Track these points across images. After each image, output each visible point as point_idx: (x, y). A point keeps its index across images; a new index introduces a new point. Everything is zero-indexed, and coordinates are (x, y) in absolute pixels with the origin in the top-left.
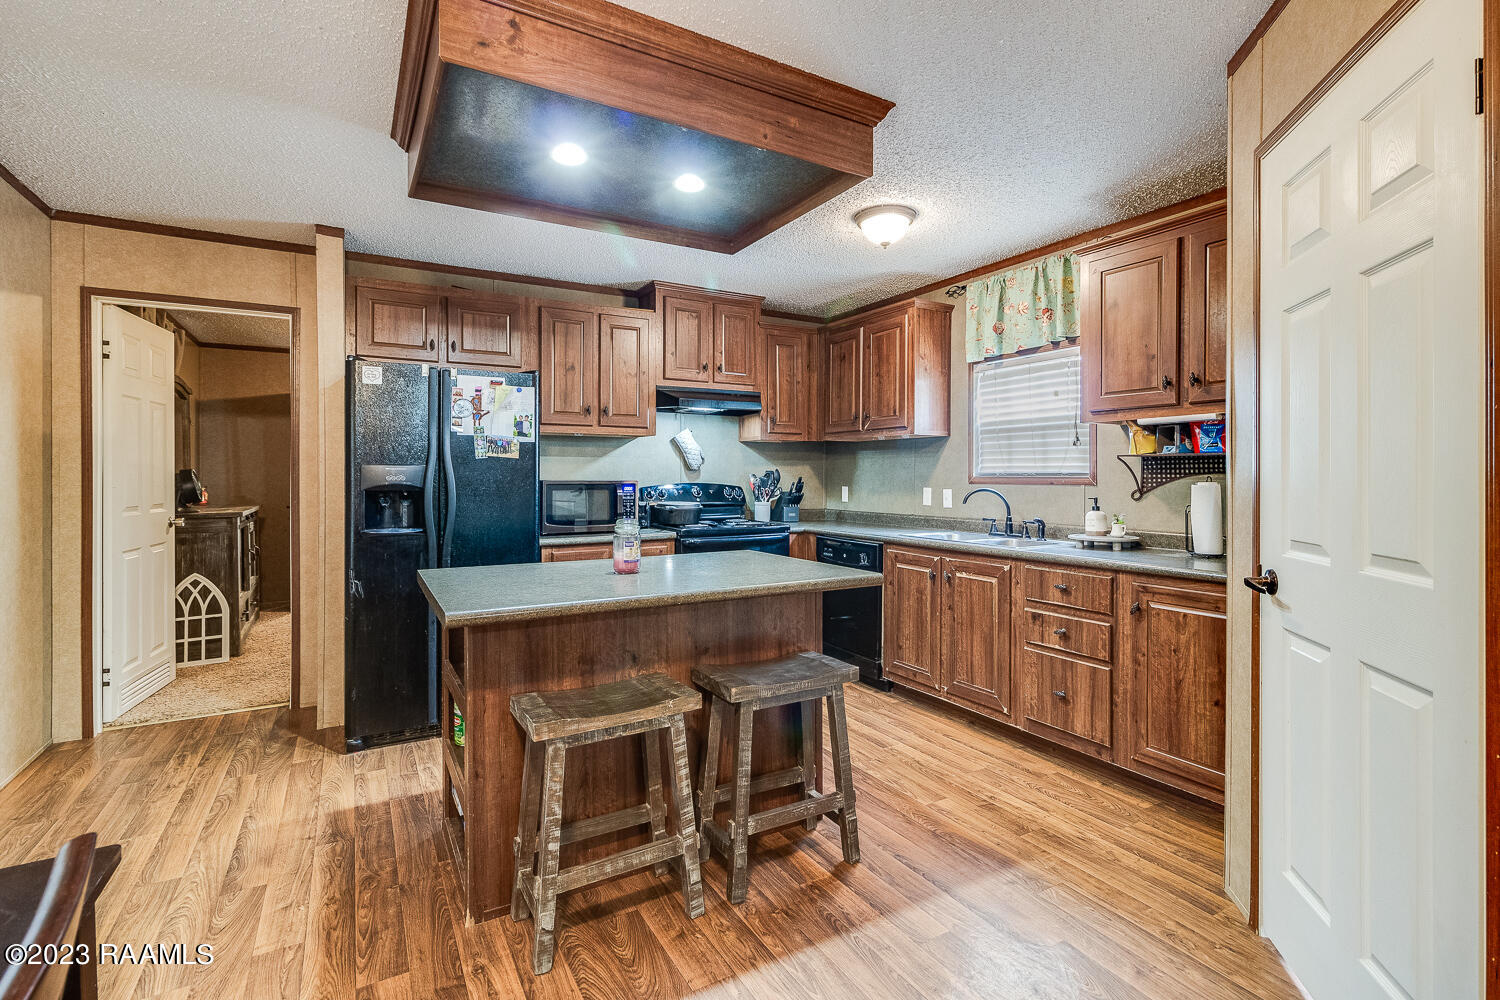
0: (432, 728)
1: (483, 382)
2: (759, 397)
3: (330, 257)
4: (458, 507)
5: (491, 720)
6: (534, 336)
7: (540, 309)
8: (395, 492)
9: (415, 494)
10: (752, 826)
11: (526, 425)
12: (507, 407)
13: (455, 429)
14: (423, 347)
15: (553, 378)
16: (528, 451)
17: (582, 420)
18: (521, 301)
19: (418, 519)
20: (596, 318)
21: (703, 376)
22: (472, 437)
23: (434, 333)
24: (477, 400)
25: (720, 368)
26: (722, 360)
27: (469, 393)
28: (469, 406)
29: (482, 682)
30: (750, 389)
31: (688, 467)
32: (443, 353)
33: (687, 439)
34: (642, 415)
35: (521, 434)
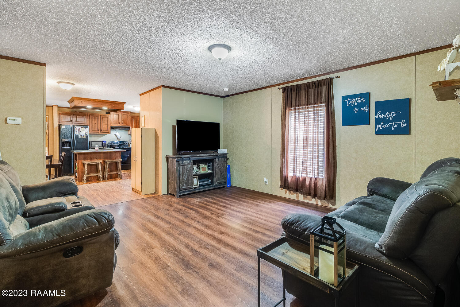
0: (72, 174)
1: (80, 127)
2: (130, 127)
3: (56, 109)
4: (76, 145)
5: (80, 163)
6: (89, 119)
7: (90, 115)
8: (67, 142)
9: (70, 143)
10: (108, 174)
11: (87, 133)
12: (84, 131)
13: (75, 134)
14: (70, 121)
15: (92, 125)
16: (87, 137)
17: (97, 131)
18: (87, 114)
19: (70, 146)
20: (100, 116)
21: (119, 124)
22: (78, 135)
23: (72, 119)
24: (79, 130)
25: (122, 123)
26: (122, 122)
27: (78, 129)
28: (78, 131)
29: (79, 160)
30: (128, 126)
31: (118, 138)
32: (73, 122)
33: (118, 134)
34: (108, 131)
35: (86, 134)
